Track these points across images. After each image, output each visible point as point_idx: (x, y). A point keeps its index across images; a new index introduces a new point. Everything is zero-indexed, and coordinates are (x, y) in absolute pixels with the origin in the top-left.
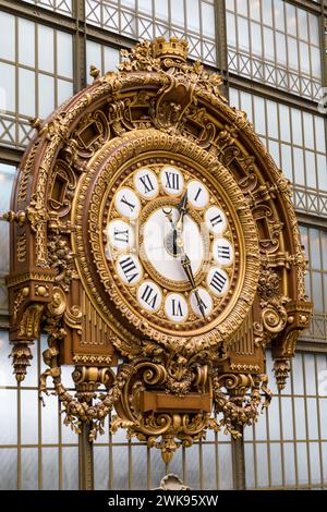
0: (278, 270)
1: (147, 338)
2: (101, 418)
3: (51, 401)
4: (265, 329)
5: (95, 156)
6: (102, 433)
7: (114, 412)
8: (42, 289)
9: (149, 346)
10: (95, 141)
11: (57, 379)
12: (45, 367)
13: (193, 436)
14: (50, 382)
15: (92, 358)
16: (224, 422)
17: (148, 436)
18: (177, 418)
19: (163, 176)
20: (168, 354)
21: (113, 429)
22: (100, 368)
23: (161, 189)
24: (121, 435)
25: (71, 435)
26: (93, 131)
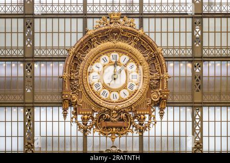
0: (159, 80)
1: (102, 106)
2: (90, 129)
3: (75, 125)
4: (152, 100)
5: (87, 55)
6: (90, 133)
7: (94, 127)
8: (67, 96)
9: (103, 109)
10: (87, 50)
11: (76, 119)
12: (72, 115)
13: (122, 134)
14: (74, 120)
15: (85, 113)
16: (136, 130)
17: (105, 134)
18: (114, 129)
19: (111, 56)
20: (109, 111)
21: (94, 132)
22: (88, 115)
23: (110, 61)
24: (97, 134)
25: (80, 134)
26: (87, 47)
